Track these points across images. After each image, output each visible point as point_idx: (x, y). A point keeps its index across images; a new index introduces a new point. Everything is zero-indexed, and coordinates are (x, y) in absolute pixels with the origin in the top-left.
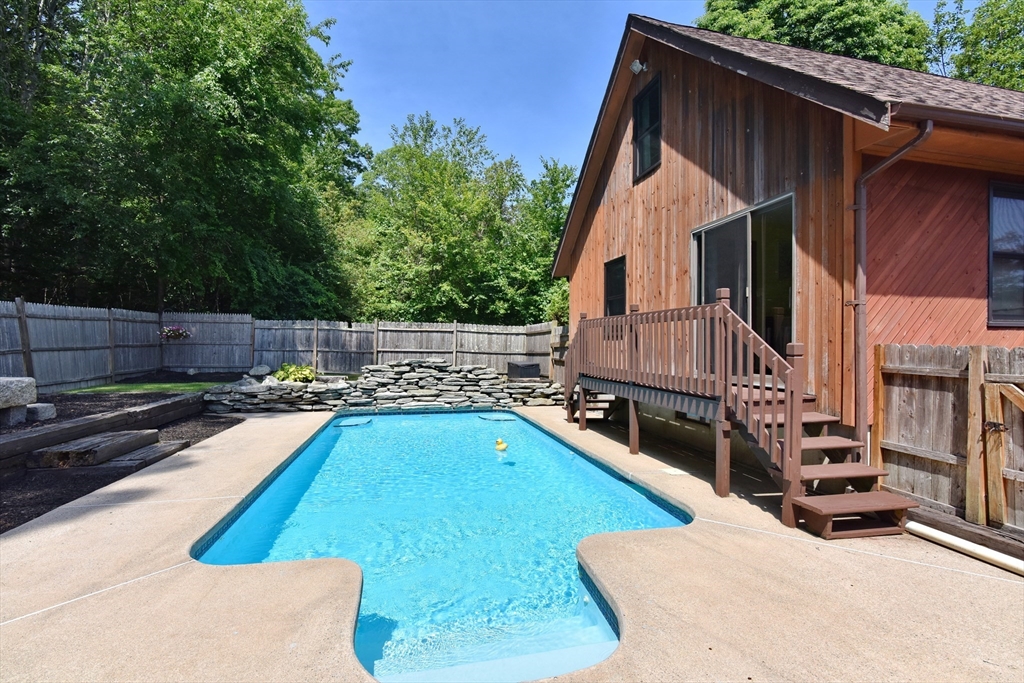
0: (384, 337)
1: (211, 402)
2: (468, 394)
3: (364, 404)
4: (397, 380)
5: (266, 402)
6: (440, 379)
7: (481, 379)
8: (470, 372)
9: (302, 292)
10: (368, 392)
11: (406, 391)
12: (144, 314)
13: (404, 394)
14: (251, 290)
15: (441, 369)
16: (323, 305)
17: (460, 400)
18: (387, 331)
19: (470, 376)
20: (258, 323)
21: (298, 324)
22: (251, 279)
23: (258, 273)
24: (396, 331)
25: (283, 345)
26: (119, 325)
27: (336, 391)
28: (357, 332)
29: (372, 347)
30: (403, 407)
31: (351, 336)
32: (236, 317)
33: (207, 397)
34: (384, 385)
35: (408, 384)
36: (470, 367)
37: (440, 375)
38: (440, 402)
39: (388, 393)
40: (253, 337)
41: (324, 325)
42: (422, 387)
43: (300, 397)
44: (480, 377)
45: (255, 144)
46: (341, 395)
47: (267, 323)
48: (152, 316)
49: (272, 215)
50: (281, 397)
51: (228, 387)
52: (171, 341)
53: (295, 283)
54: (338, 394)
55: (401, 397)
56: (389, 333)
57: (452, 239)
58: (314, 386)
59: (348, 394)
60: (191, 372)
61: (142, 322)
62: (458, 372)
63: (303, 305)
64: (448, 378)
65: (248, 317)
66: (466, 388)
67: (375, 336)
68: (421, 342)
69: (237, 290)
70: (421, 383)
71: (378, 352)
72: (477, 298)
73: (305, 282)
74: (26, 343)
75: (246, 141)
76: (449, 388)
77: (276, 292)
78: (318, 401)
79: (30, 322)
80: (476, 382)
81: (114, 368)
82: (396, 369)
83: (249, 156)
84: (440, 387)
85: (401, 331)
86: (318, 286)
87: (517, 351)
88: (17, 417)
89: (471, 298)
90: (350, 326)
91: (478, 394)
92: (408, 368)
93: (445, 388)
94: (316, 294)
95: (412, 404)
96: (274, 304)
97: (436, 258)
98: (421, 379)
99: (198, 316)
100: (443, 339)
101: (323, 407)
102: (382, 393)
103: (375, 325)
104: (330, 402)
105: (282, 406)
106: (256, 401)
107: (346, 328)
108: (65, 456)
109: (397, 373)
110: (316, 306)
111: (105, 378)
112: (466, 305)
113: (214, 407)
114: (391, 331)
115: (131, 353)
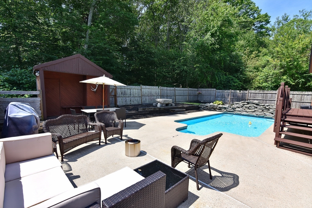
0: (250, 95)
1: (200, 107)
2: (264, 113)
3: (232, 112)
4: (242, 106)
5: (210, 108)
6: (256, 107)
7: (270, 109)
8: (267, 106)
9: (231, 82)
10: (234, 109)
11: (245, 110)
12: (195, 89)
13: (244, 110)
14: (216, 83)
15: (257, 104)
16: (236, 86)
17: (261, 114)
18: (252, 93)
19: (267, 107)
20: (217, 91)
21: (226, 91)
22: (216, 80)
23: (218, 79)
24: (255, 93)
25: (222, 96)
26: (190, 91)
27: (225, 107)
28: (242, 93)
29: (246, 98)
30: (242, 113)
31: (240, 94)
32: (212, 89)
33: (199, 106)
34: (239, 107)
35: (246, 108)
36: (268, 105)
37: (257, 106)
38: (254, 114)
39: (239, 110)
40: (216, 94)
41: (233, 91)
42: (250, 109)
43: (216, 108)
44: (270, 108)
45: (217, 48)
46: (226, 108)
47: (219, 91)
48: (196, 89)
49: (223, 63)
50: (212, 107)
51: (203, 104)
52: (199, 95)
53: (229, 80)
54: (225, 108)
55: (242, 111)
56: (252, 94)
57: (288, 60)
58: (221, 106)
59: (228, 109)
60: (202, 101)
61: (194, 91)
62: (263, 106)
63: (230, 86)
64: (259, 107)
65: (215, 89)
66: (264, 111)
67: (247, 94)
68: (263, 96)
69: (213, 83)
70: (250, 108)
71: (248, 99)
72: (300, 81)
73: (232, 79)
74: (175, 95)
75: (216, 48)
76: (258, 110)
77: (223, 83)
78: (220, 109)
79: (176, 91)
80: (269, 109)
81: (188, 99)
82: (243, 103)
83: (216, 51)
84: (255, 110)
85: (257, 93)
86: (237, 80)
87: (307, 101)
88: (170, 105)
89: (297, 81)
90: (240, 92)
91: (268, 113)
92: (246, 103)
93: (257, 110)
94: (235, 82)
95: (245, 113)
96: (223, 86)
97: (282, 67)
98: (250, 107)
99: (205, 89)
100: (272, 96)
101: (221, 111)
102: (237, 109)
103: (248, 91)
104: (223, 110)
105: (213, 109)
106: (207, 108)
107: (239, 92)
108: (172, 110)
109: (243, 105)
110: (234, 86)
111: (187, 101)
112: (294, 84)
113: (200, 108)
114: (253, 93)
115: (192, 97)
